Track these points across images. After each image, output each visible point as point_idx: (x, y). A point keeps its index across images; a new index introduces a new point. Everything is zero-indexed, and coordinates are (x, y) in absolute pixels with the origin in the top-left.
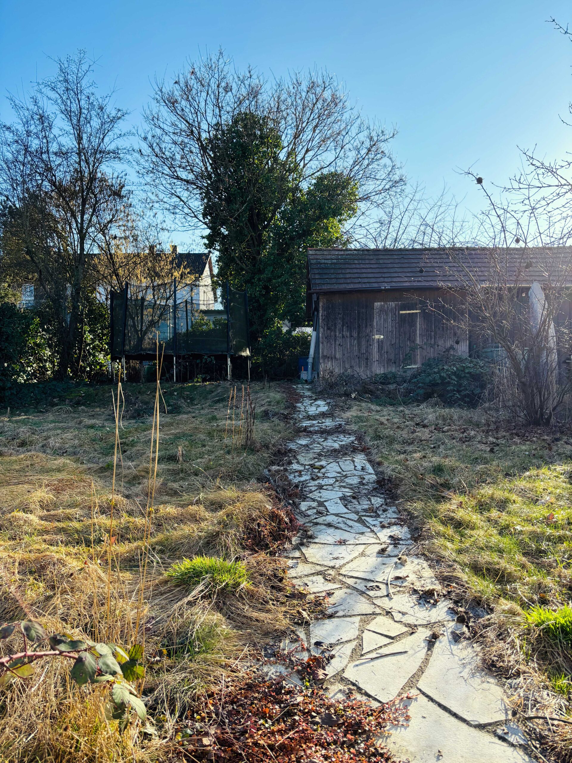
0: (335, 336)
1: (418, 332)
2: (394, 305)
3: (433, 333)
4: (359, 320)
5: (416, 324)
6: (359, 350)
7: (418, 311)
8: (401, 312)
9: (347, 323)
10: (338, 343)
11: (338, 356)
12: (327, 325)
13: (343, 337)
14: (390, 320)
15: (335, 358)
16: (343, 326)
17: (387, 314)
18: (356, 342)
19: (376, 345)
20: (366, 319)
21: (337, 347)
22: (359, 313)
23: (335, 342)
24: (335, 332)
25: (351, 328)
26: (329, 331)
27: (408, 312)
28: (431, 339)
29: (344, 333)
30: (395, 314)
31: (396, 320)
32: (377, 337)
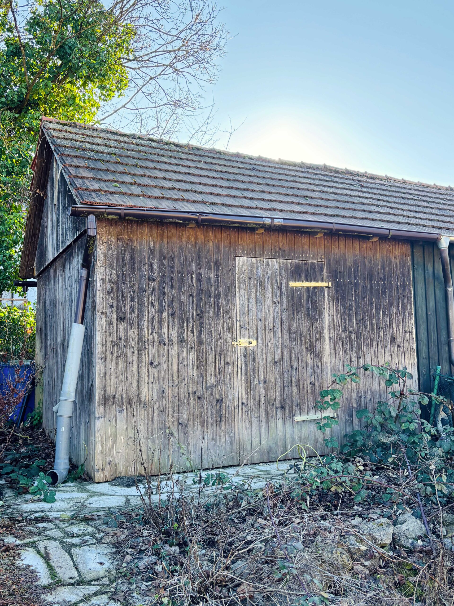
0: (141, 339)
1: (326, 333)
2: (277, 267)
3: (354, 337)
4: (200, 299)
5: (321, 313)
6: (202, 378)
7: (324, 284)
8: (294, 284)
9: (171, 305)
10: (145, 358)
11: (145, 396)
12: (118, 309)
13: (161, 342)
14: (269, 302)
15: (140, 401)
16: (161, 312)
17: (263, 287)
18: (193, 355)
19: (241, 363)
20: (217, 296)
21: (144, 371)
22: (200, 280)
23: (140, 355)
24: (140, 327)
25: (180, 318)
26: (123, 326)
27: (306, 284)
28: (351, 349)
29: (164, 332)
30: (280, 288)
31: (281, 303)
32: (243, 342)
